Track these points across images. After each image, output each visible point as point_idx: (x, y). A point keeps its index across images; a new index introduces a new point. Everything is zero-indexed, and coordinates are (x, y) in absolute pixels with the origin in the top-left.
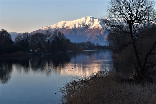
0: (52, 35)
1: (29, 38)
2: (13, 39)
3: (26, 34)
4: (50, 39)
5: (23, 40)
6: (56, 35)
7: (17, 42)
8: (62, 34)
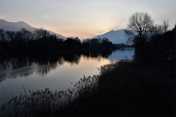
0: (102, 40)
1: (89, 41)
2: (81, 42)
3: (88, 39)
4: (101, 42)
5: (86, 43)
6: (104, 40)
7: (83, 44)
8: (108, 39)
